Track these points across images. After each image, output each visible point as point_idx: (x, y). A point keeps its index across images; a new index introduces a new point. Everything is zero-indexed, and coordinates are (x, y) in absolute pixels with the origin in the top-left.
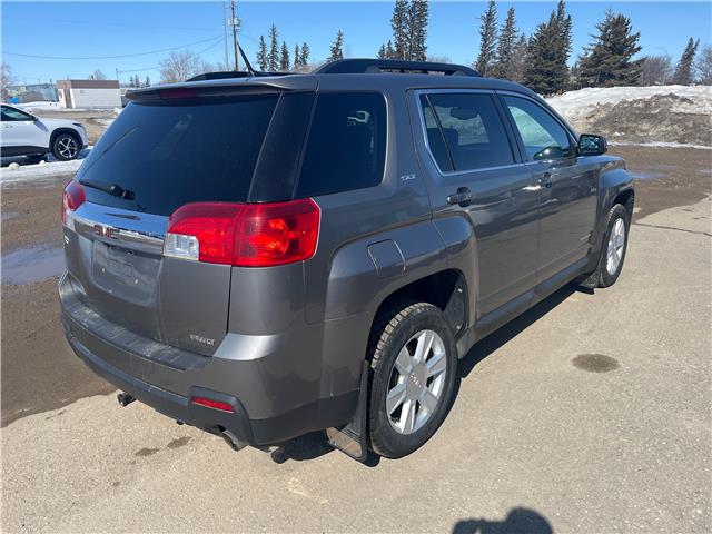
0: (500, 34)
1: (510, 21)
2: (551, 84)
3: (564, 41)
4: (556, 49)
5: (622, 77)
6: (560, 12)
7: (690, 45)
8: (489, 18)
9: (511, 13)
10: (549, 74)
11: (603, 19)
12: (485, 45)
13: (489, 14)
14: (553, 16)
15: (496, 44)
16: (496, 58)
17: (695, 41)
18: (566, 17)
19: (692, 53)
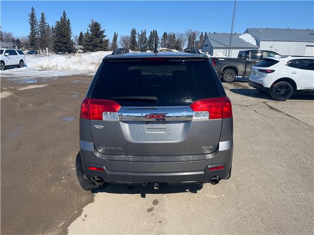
0: (39, 24)
1: (43, 18)
2: (66, 48)
3: (68, 30)
4: (66, 33)
5: (101, 47)
6: (64, 17)
7: (115, 34)
8: (32, 16)
9: (43, 15)
10: (65, 43)
11: (90, 23)
12: (32, 28)
13: (32, 14)
14: (61, 18)
15: (37, 28)
16: (39, 34)
17: (116, 34)
18: (67, 19)
19: (116, 38)
